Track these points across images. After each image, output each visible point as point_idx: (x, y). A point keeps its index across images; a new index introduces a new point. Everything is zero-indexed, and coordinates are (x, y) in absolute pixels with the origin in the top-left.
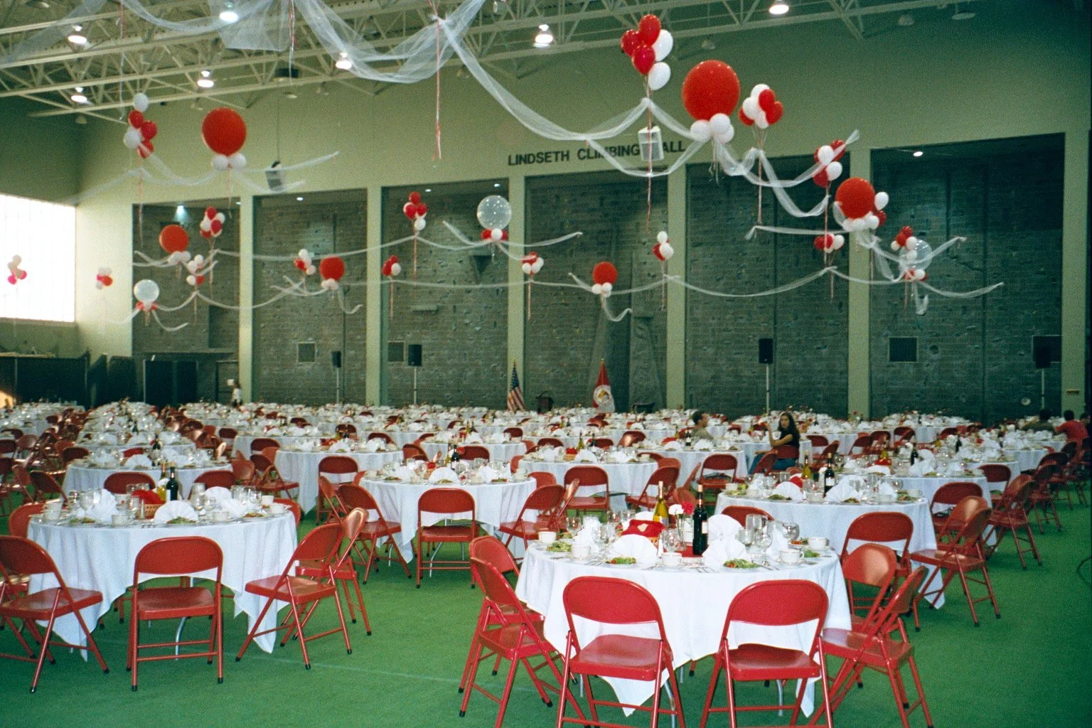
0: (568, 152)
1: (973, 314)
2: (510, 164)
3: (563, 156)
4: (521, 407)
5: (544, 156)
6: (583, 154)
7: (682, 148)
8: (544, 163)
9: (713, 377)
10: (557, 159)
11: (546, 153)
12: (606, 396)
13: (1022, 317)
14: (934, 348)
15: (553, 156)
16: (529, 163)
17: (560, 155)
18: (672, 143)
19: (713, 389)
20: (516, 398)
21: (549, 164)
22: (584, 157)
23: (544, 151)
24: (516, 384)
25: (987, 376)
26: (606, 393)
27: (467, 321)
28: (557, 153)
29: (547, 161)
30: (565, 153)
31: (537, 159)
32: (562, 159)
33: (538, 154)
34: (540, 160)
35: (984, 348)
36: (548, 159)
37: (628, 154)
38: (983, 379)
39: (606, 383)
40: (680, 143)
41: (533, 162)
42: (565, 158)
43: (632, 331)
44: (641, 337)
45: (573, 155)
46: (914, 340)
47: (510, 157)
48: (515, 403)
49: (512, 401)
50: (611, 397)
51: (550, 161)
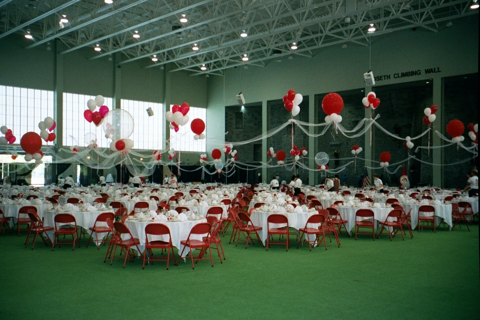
0: (390, 75)
3: (387, 77)
6: (396, 76)
7: (440, 70)
8: (380, 81)
10: (385, 79)
11: (381, 76)
15: (384, 77)
22: (397, 77)
23: (379, 76)
26: (406, 179)
28: (385, 76)
29: (381, 80)
32: (387, 79)
33: (377, 77)
37: (416, 75)
40: (438, 68)
45: (392, 77)
50: (408, 180)
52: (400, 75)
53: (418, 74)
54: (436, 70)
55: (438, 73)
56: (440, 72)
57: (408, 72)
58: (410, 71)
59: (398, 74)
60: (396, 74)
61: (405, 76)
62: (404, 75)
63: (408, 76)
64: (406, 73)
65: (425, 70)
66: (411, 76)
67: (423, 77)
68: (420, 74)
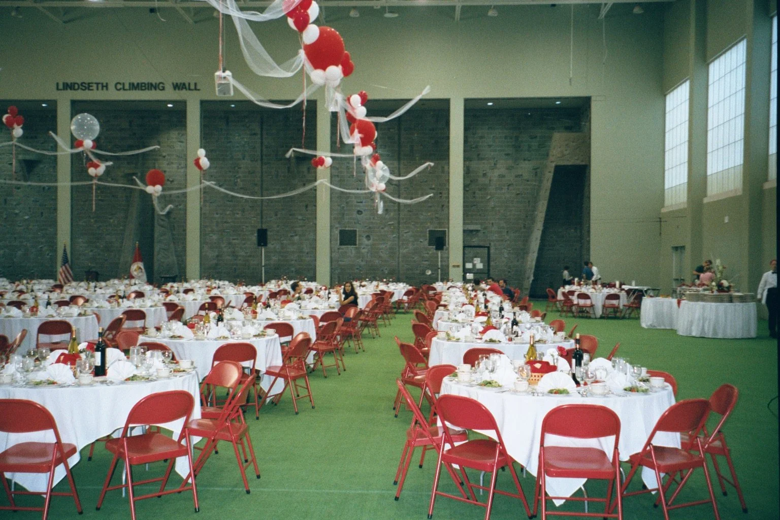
0: (107, 84)
1: (392, 214)
2: (58, 89)
3: (103, 87)
4: (70, 279)
5: (87, 86)
6: (119, 86)
7: (198, 87)
8: (87, 91)
9: (218, 256)
10: (98, 89)
11: (89, 84)
12: (140, 270)
13: (422, 217)
14: (368, 237)
15: (95, 86)
16: (74, 89)
17: (100, 86)
18: (189, 84)
19: (217, 264)
20: (66, 272)
21: (91, 91)
22: (120, 89)
23: (87, 81)
24: (65, 261)
25: (400, 255)
26: (140, 268)
27: (17, 211)
28: (97, 84)
29: (89, 89)
30: (105, 84)
31: (81, 87)
32: (102, 89)
33: (82, 83)
34: (84, 88)
35: (399, 238)
36: (91, 88)
37: (156, 89)
38: (398, 258)
39: (141, 260)
40: (196, 84)
41: (78, 89)
42: (105, 88)
43: (156, 221)
44: (162, 226)
45: (111, 87)
46: (355, 231)
47: (58, 84)
48: (66, 277)
49: (63, 275)
50: (144, 270)
51: (92, 90)
52: (127, 87)
53: (161, 88)
54: (192, 87)
55: (195, 92)
56: (199, 90)
57: (142, 83)
58: (146, 82)
59: (124, 84)
60: (120, 83)
61: (136, 89)
62: (134, 87)
63: (142, 90)
64: (138, 84)
65: (173, 84)
66: (147, 91)
67: (169, 95)
68: (163, 89)
